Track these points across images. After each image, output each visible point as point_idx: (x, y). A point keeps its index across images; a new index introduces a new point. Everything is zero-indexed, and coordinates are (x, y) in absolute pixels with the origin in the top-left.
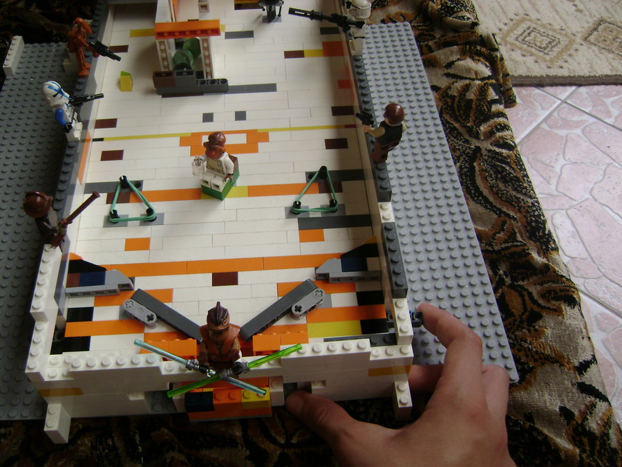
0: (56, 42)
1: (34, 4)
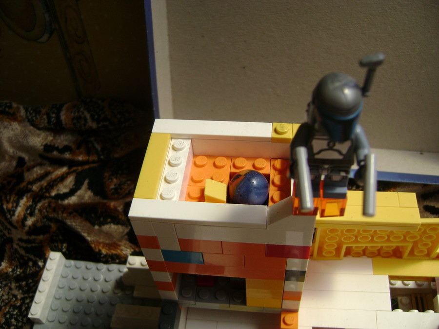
0: (106, 262)
1: (86, 182)
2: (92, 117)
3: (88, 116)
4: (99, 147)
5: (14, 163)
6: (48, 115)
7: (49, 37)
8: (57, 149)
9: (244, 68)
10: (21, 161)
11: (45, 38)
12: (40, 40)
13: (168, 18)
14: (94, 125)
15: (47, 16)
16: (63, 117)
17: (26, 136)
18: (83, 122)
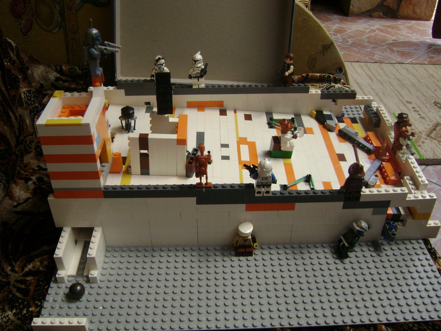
2: (79, 68)
3: (77, 68)
4: (82, 83)
5: (39, 85)
6: (56, 67)
7: (59, 30)
8: (62, 80)
9: (154, 41)
10: (42, 85)
11: (56, 30)
12: (53, 32)
13: (121, 18)
14: (80, 72)
15: (60, 18)
16: (64, 68)
17: (47, 72)
18: (74, 70)
